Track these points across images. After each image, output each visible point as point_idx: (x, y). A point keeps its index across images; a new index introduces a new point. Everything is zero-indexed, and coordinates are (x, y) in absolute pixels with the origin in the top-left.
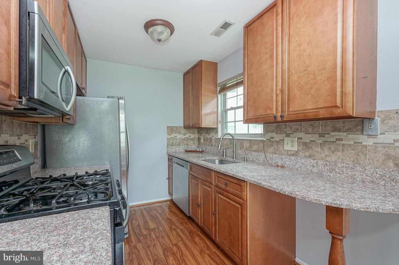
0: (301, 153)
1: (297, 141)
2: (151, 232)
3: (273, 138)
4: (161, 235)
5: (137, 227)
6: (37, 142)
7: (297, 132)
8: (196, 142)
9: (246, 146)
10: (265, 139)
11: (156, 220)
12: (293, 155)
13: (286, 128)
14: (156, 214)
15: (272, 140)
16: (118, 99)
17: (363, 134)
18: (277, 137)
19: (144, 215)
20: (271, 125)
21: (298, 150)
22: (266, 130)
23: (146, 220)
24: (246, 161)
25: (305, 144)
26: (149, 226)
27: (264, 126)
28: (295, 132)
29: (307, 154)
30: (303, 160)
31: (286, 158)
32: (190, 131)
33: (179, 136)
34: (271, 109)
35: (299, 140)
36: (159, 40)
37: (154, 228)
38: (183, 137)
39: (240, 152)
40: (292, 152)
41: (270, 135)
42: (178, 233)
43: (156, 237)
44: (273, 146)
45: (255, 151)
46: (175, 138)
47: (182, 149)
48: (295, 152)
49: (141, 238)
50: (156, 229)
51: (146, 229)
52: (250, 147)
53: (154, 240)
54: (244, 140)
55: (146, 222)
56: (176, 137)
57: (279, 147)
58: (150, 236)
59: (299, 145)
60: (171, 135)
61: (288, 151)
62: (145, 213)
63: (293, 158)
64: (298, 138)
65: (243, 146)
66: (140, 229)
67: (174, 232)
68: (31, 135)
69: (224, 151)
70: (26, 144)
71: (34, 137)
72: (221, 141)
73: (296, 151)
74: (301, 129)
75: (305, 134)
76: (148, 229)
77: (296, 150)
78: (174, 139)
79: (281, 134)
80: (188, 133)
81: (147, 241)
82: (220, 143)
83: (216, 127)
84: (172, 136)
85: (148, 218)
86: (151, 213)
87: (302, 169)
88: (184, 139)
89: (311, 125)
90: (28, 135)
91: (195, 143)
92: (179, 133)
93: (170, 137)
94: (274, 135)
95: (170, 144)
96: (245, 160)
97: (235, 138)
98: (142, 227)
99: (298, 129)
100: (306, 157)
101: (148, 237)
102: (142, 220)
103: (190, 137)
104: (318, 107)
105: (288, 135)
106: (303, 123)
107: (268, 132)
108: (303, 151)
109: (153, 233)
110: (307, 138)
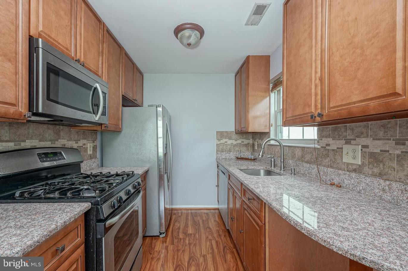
0: (366, 169)
1: (362, 150)
2: (186, 237)
3: (328, 145)
4: (194, 242)
5: (177, 229)
6: (96, 145)
7: (361, 138)
8: (250, 148)
9: (298, 155)
10: (319, 147)
11: (196, 226)
12: (355, 171)
13: (346, 131)
14: (199, 220)
15: (328, 148)
16: (157, 107)
18: (334, 144)
19: (188, 219)
20: (327, 128)
21: (363, 163)
22: (321, 135)
23: (188, 224)
24: (294, 174)
25: (372, 155)
26: (188, 230)
27: (318, 129)
28: (358, 137)
29: (376, 170)
30: (368, 180)
31: (345, 174)
32: (243, 137)
33: (230, 142)
35: (363, 149)
36: (189, 45)
37: (191, 234)
38: (235, 143)
39: (291, 162)
40: (354, 167)
41: (325, 141)
42: (212, 244)
43: (189, 244)
44: (329, 157)
45: (307, 162)
46: (225, 143)
47: (232, 155)
48: (358, 167)
49: (175, 241)
50: (193, 235)
51: (183, 233)
52: (303, 156)
53: (186, 245)
54: (295, 147)
55: (186, 226)
56: (227, 142)
57: (336, 158)
58: (184, 241)
59: (363, 156)
60: (220, 141)
61: (348, 164)
62: (189, 217)
63: (353, 175)
64: (362, 146)
65: (295, 154)
66: (178, 232)
67: (208, 243)
68: (89, 140)
69: (273, 160)
70: (83, 147)
71: (92, 141)
72: (263, 148)
73: (360, 166)
74: (367, 133)
75: (374, 139)
76: (185, 233)
77: (360, 164)
78: (223, 145)
79: (340, 140)
80: (240, 138)
81: (179, 244)
82: (262, 151)
83: (268, 131)
84: (222, 141)
85: (190, 223)
86: (195, 218)
87: (367, 194)
88: (235, 145)
89: (383, 126)
90: (86, 140)
91: (248, 149)
92: (230, 138)
93: (219, 142)
94: (330, 141)
95: (220, 150)
96: (292, 173)
97: (283, 144)
98: (181, 231)
99: (362, 133)
100: (374, 175)
101: (182, 241)
102: (184, 224)
103: (242, 143)
104: (368, 98)
105: (348, 142)
106: (370, 123)
107: (323, 137)
108: (371, 166)
109: (187, 238)
110: (376, 146)
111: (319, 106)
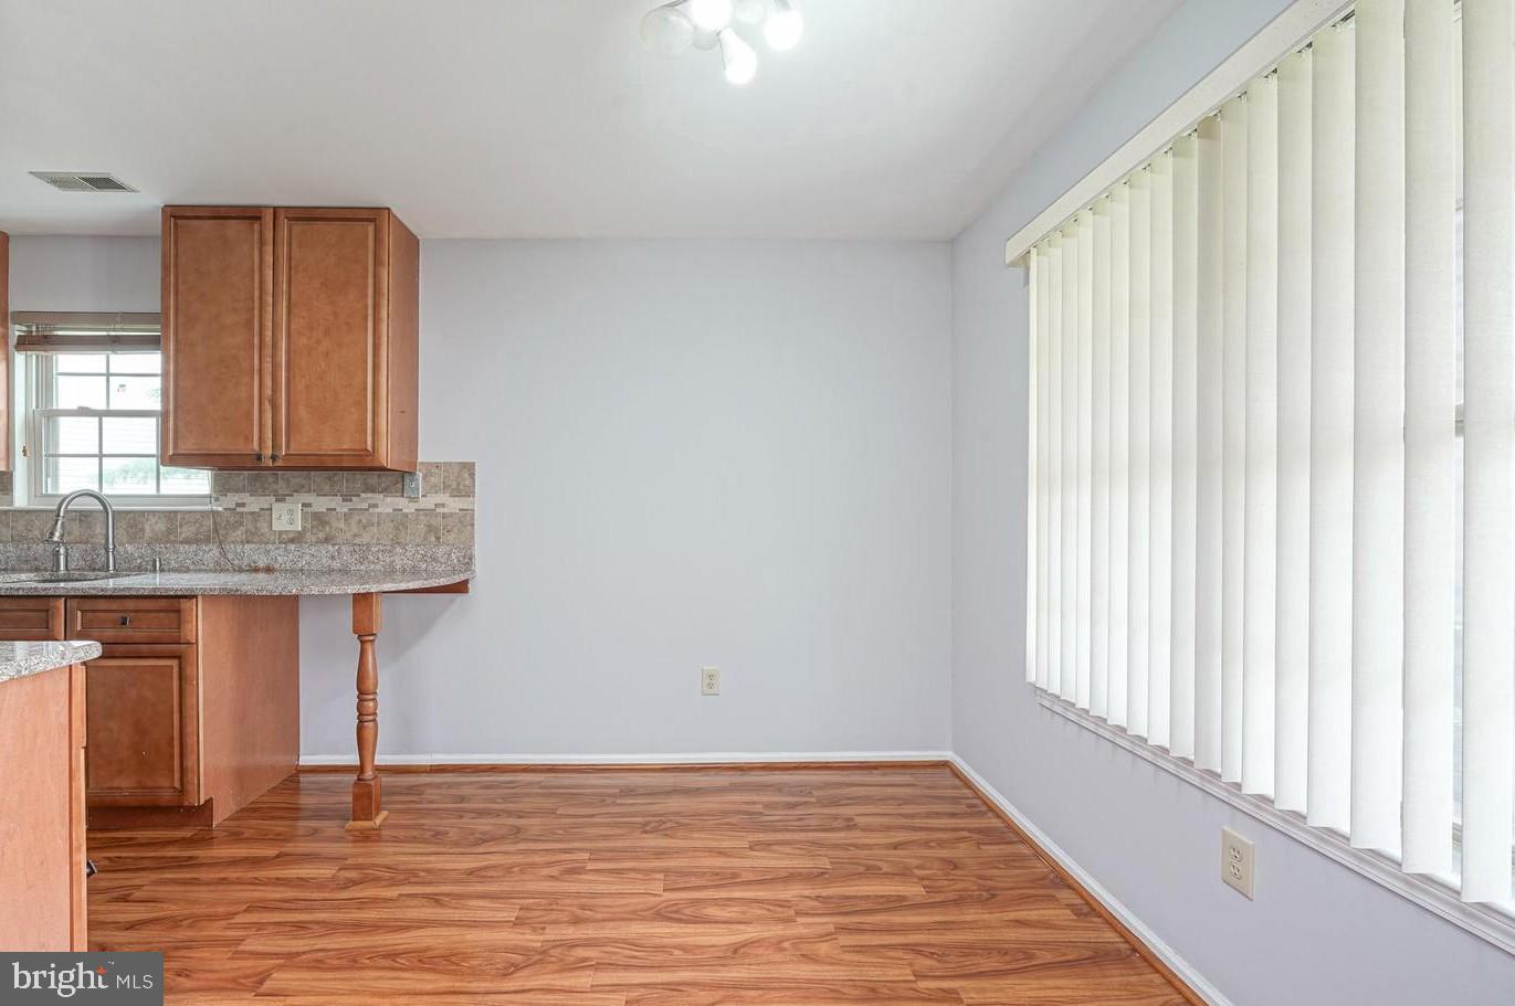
0: (308, 535)
1: (302, 509)
3: (243, 505)
7: (300, 493)
9: (152, 530)
10: (220, 509)
12: (292, 541)
13: (276, 482)
15: (239, 509)
17: (403, 496)
18: (253, 504)
20: (237, 475)
21: (304, 528)
22: (221, 488)
24: (161, 570)
25: (317, 517)
27: (214, 475)
28: (296, 491)
29: (321, 535)
30: (313, 549)
31: (277, 549)
34: (248, 439)
39: (130, 548)
40: (291, 536)
41: (231, 500)
44: (242, 525)
45: (187, 541)
48: (297, 534)
52: (169, 531)
54: (143, 512)
57: (258, 525)
59: (304, 519)
61: (280, 533)
63: (292, 547)
64: (302, 503)
65: (142, 530)
69: (61, 549)
72: (61, 515)
73: (299, 532)
74: (310, 485)
75: (318, 495)
77: (300, 530)
79: (265, 495)
82: (60, 521)
87: (312, 568)
89: (329, 479)
94: (246, 498)
96: (156, 568)
97: (114, 508)
99: (303, 487)
100: (319, 542)
105: (280, 499)
106: (313, 473)
107: (229, 491)
108: (314, 531)
110: (321, 504)
111: (269, 443)
